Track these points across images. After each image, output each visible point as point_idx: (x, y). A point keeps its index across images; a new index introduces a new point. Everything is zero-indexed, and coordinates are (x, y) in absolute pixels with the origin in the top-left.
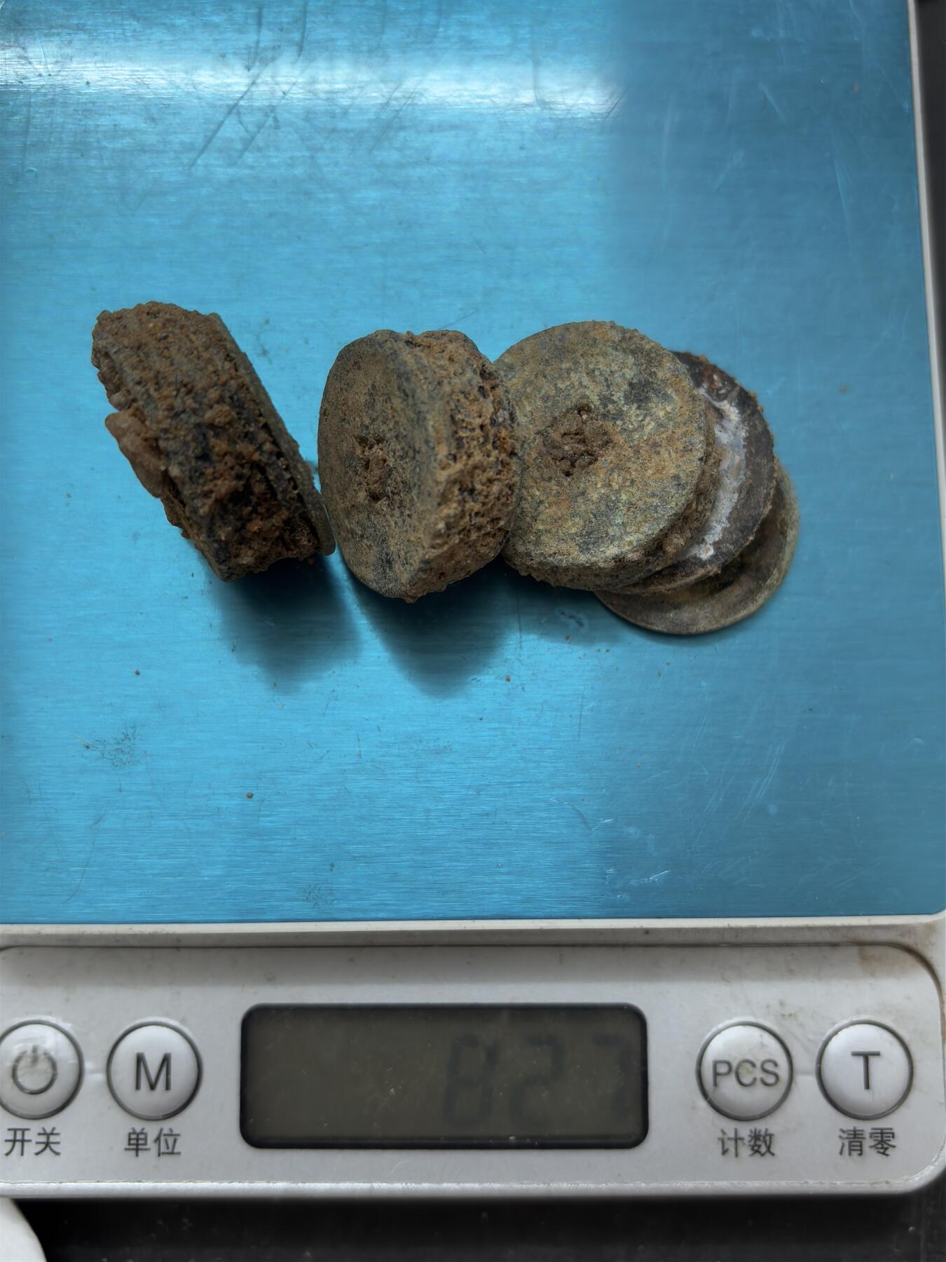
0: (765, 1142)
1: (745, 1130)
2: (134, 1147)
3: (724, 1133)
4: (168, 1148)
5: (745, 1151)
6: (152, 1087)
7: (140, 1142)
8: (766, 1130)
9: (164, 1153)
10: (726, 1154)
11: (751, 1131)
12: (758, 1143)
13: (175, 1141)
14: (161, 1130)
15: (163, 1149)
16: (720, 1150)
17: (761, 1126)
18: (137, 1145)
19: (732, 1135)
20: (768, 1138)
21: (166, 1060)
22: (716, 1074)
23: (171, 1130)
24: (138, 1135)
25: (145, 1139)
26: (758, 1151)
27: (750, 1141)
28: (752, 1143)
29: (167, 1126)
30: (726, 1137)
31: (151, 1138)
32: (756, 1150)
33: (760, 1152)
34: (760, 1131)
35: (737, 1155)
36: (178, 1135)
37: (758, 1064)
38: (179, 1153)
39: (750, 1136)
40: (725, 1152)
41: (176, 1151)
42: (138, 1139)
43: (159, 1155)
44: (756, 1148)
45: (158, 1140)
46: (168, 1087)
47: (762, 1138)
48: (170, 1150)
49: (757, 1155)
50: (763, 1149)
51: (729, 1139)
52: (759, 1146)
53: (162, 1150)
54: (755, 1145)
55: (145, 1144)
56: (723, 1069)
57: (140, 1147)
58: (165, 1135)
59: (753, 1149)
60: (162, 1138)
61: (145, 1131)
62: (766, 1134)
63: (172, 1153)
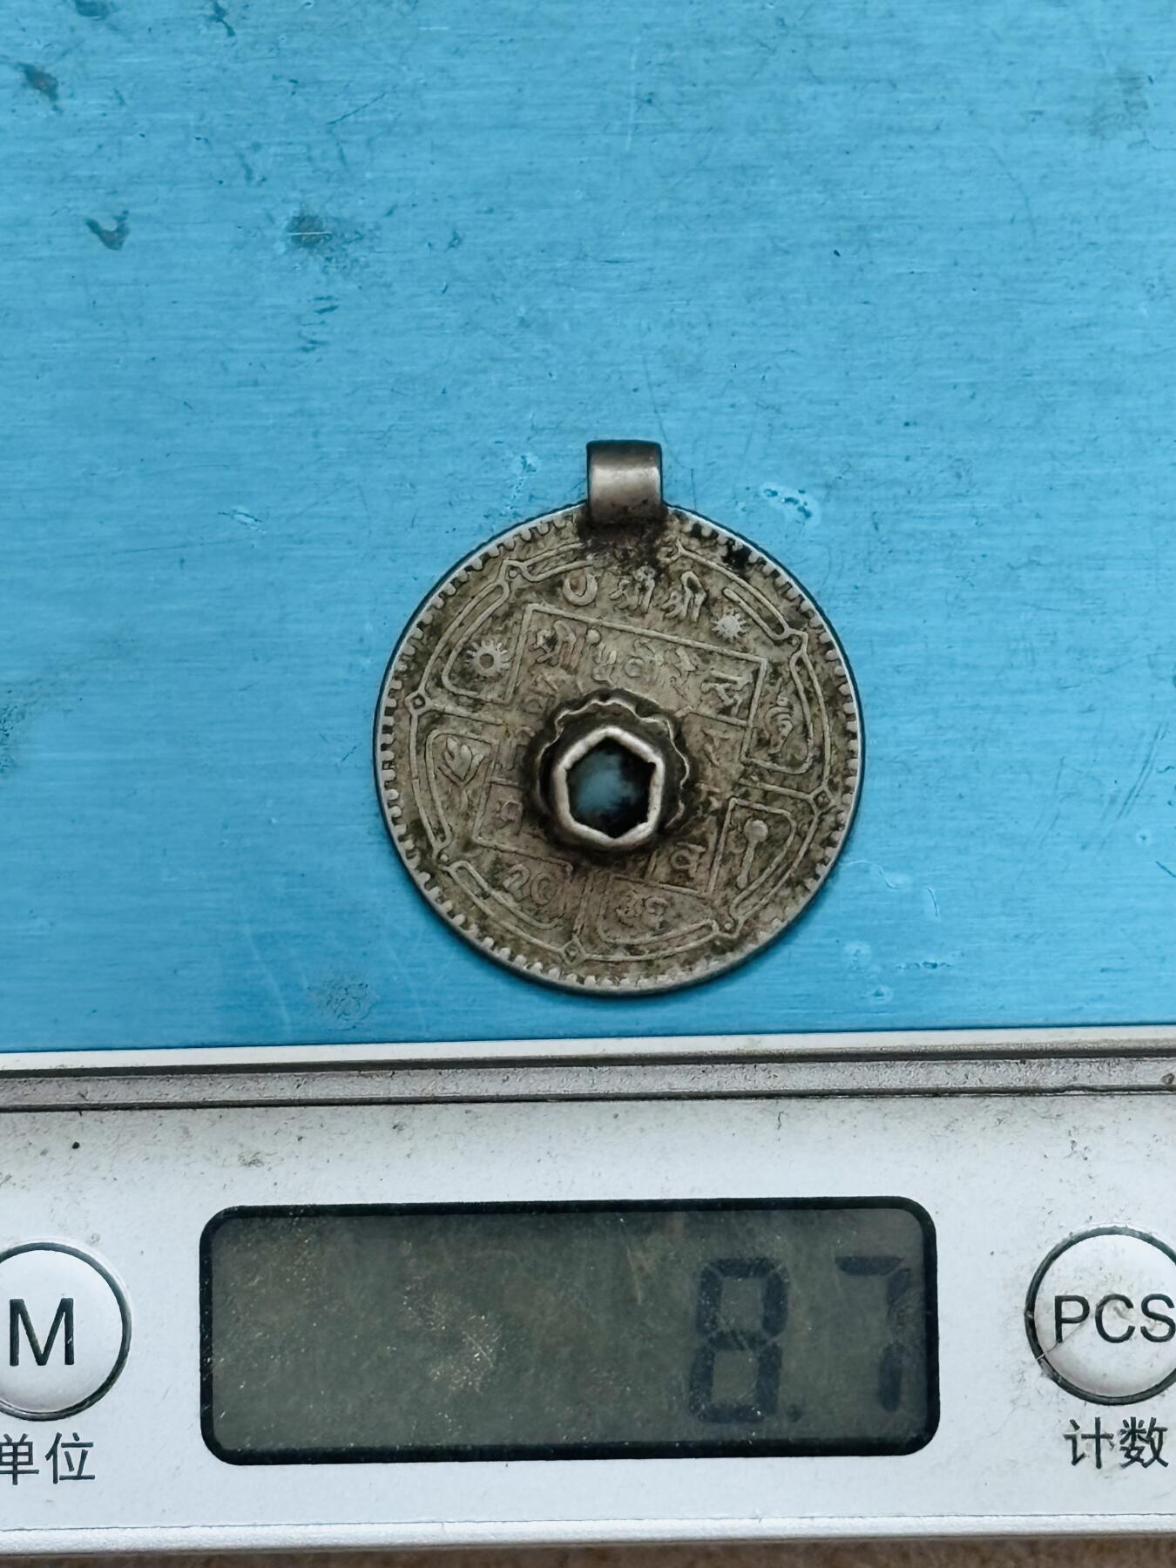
0: (1151, 1442)
1: (1114, 1419)
2: (10, 1468)
3: (1076, 1427)
4: (71, 1468)
5: (1113, 1456)
6: (41, 1359)
7: (21, 1459)
8: (1153, 1421)
9: (63, 1478)
10: (1081, 1463)
11: (1125, 1423)
12: (1139, 1443)
13: (84, 1455)
14: (58, 1436)
15: (63, 1470)
16: (1072, 1459)
17: (1143, 1412)
18: (15, 1464)
19: (1093, 1432)
20: (1155, 1435)
21: (65, 1307)
22: (1060, 1321)
23: (76, 1437)
24: (15, 1446)
25: (30, 1454)
26: (1137, 1459)
27: (1122, 1442)
28: (1127, 1444)
29: (66, 1427)
30: (1078, 1434)
31: (40, 1452)
32: (1133, 1457)
33: (1141, 1461)
34: (1141, 1423)
35: (1099, 1465)
36: (90, 1445)
37: (1137, 1303)
38: (92, 1478)
39: (1123, 1432)
40: (1076, 1461)
41: (84, 1473)
42: (15, 1454)
43: (55, 1481)
44: (1134, 1453)
45: (53, 1453)
46: (69, 1360)
47: (1144, 1436)
48: (75, 1473)
49: (1137, 1464)
50: (1147, 1455)
51: (1084, 1437)
52: (1141, 1450)
53: (59, 1474)
54: (1133, 1447)
55: (30, 1462)
56: (1072, 1310)
57: (20, 1468)
58: (64, 1445)
59: (1128, 1455)
60: (61, 1451)
61: (26, 1440)
62: (1152, 1429)
63: (79, 1477)
